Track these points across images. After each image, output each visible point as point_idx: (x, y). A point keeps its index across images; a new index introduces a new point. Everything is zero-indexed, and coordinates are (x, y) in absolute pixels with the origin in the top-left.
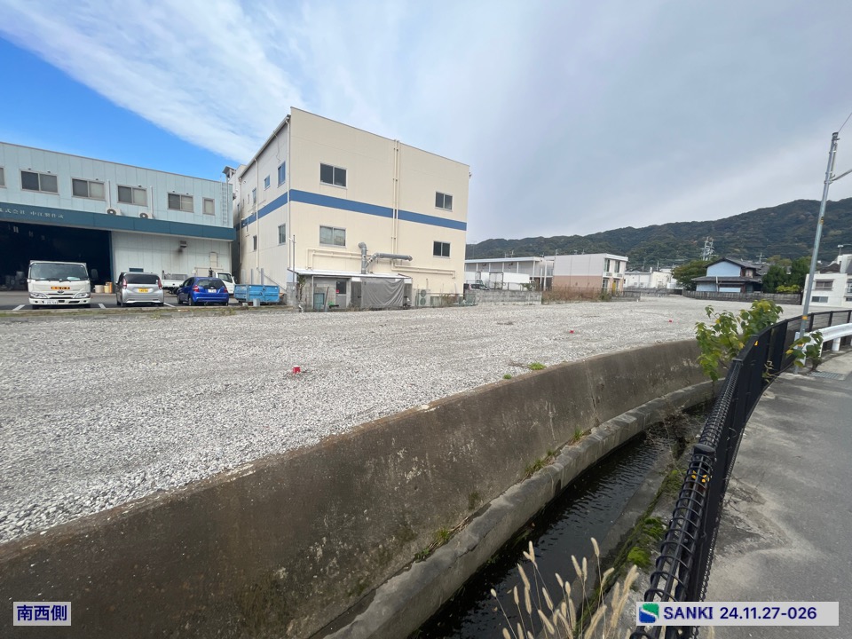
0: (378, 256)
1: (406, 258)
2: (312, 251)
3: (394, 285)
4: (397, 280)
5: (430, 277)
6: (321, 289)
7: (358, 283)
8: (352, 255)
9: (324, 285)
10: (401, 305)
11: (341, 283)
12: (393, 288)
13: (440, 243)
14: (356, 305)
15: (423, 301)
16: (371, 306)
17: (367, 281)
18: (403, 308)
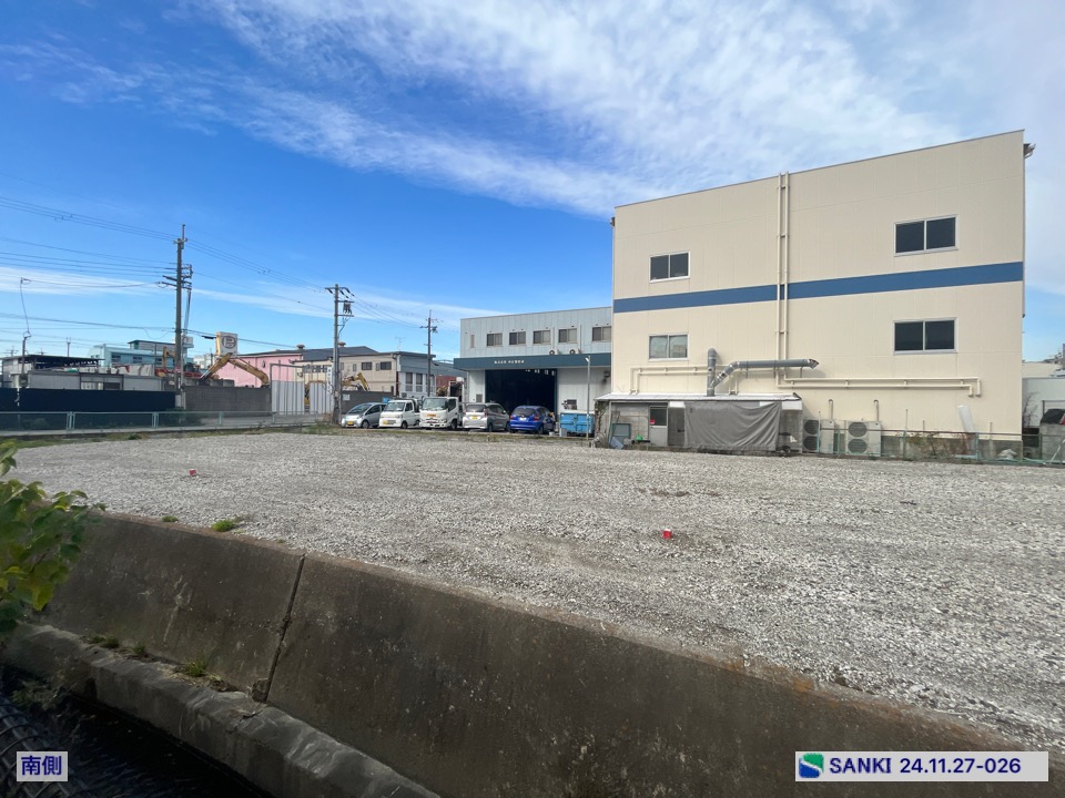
0: (735, 366)
1: (802, 364)
2: (637, 369)
4: (762, 404)
5: (883, 397)
6: (625, 418)
7: (679, 411)
8: (696, 369)
9: (625, 413)
10: (772, 447)
11: (658, 411)
12: (752, 418)
13: (919, 324)
14: (675, 444)
15: (857, 446)
16: (703, 444)
17: (697, 407)
18: (773, 453)
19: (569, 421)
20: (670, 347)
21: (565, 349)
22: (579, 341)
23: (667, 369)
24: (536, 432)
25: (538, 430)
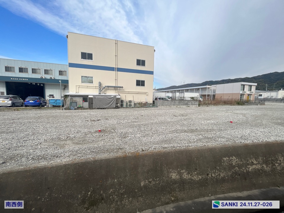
0: (106, 87)
1: (120, 87)
2: (78, 86)
3: (110, 98)
4: (112, 96)
7: (92, 98)
8: (96, 87)
9: (74, 99)
10: (114, 107)
11: (85, 98)
12: (110, 100)
14: (91, 107)
15: (130, 105)
16: (98, 107)
17: (96, 97)
18: (115, 108)
19: (53, 102)
20: (88, 80)
21: (48, 77)
22: (53, 74)
23: (87, 86)
24: (39, 106)
25: (40, 105)
